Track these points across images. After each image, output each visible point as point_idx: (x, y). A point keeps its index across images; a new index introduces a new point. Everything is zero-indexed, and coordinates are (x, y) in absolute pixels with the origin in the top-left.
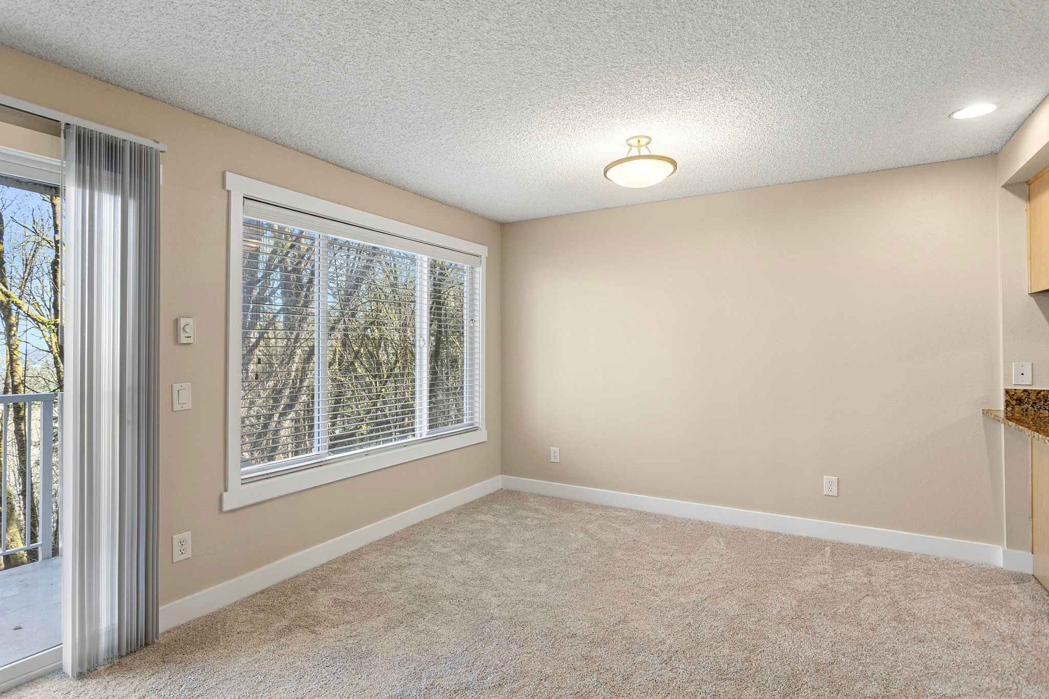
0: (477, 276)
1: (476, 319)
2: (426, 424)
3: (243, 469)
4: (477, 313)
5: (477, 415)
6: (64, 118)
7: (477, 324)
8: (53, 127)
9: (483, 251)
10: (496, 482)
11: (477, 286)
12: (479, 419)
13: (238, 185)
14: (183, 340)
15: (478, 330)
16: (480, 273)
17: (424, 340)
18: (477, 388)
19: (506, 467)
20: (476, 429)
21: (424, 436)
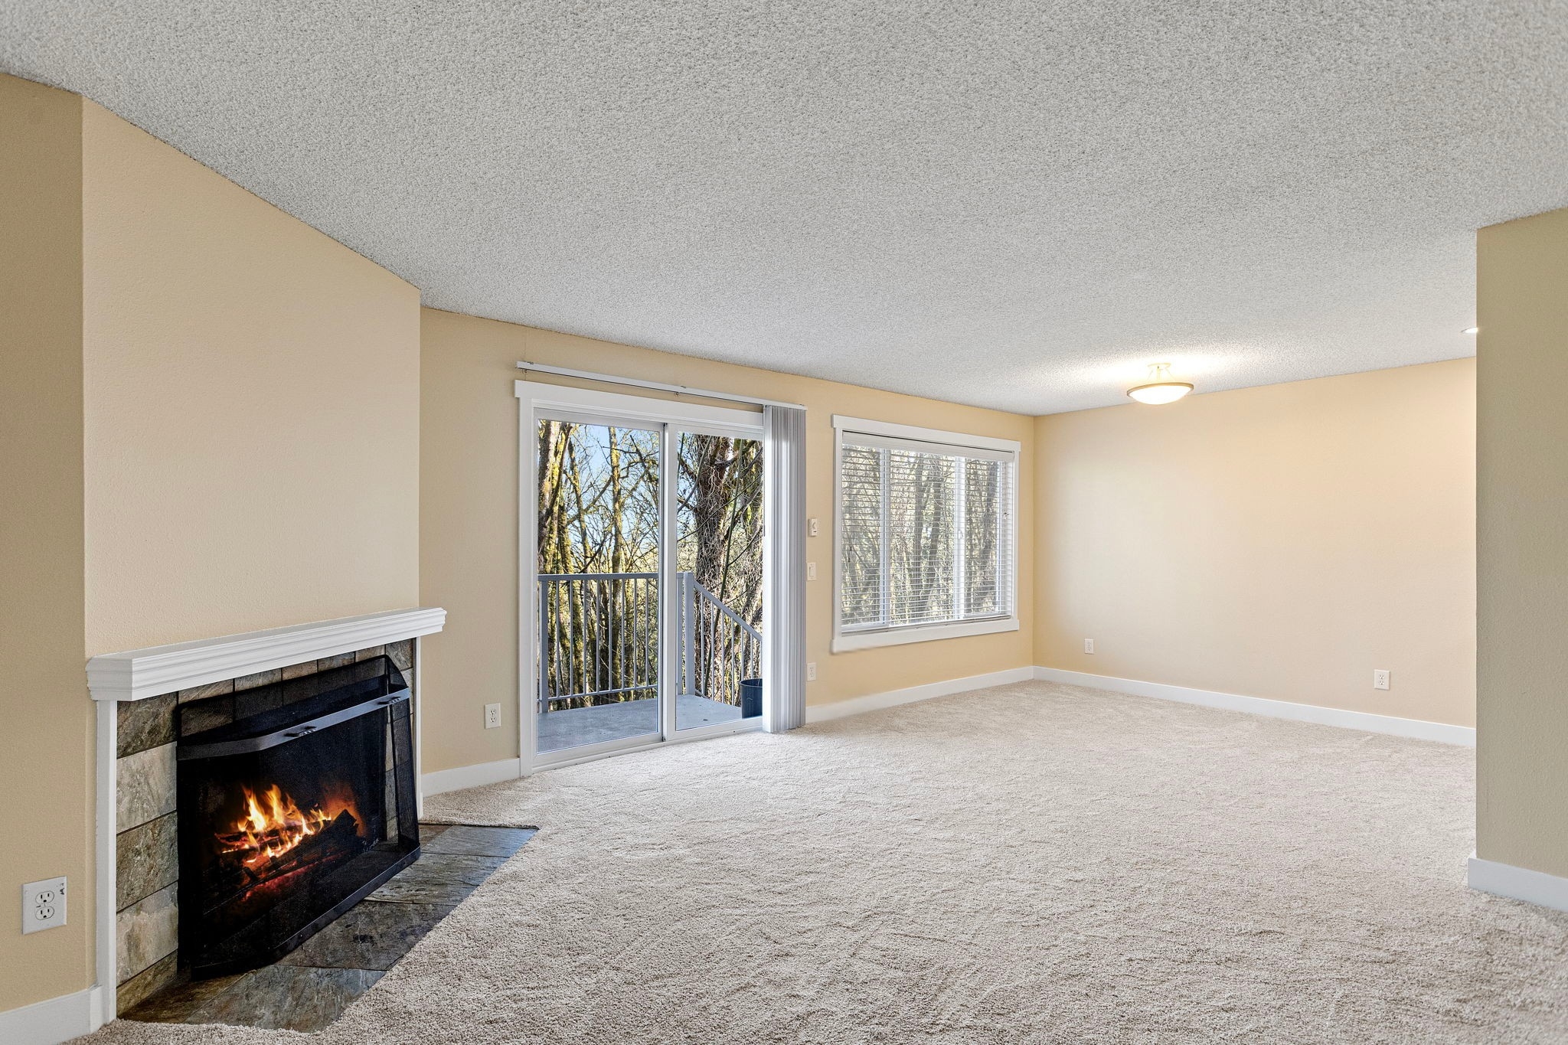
0: (1010, 470)
1: (1009, 512)
2: (962, 607)
3: (843, 626)
4: (1010, 507)
5: (1009, 604)
6: (764, 402)
7: (1010, 517)
8: (760, 409)
9: (1016, 446)
10: (1028, 672)
11: (1010, 481)
12: (1011, 608)
13: (840, 423)
14: (813, 534)
15: (1011, 523)
16: (1013, 469)
17: (961, 533)
18: (1009, 579)
19: (1038, 658)
20: (1008, 617)
21: (961, 618)
